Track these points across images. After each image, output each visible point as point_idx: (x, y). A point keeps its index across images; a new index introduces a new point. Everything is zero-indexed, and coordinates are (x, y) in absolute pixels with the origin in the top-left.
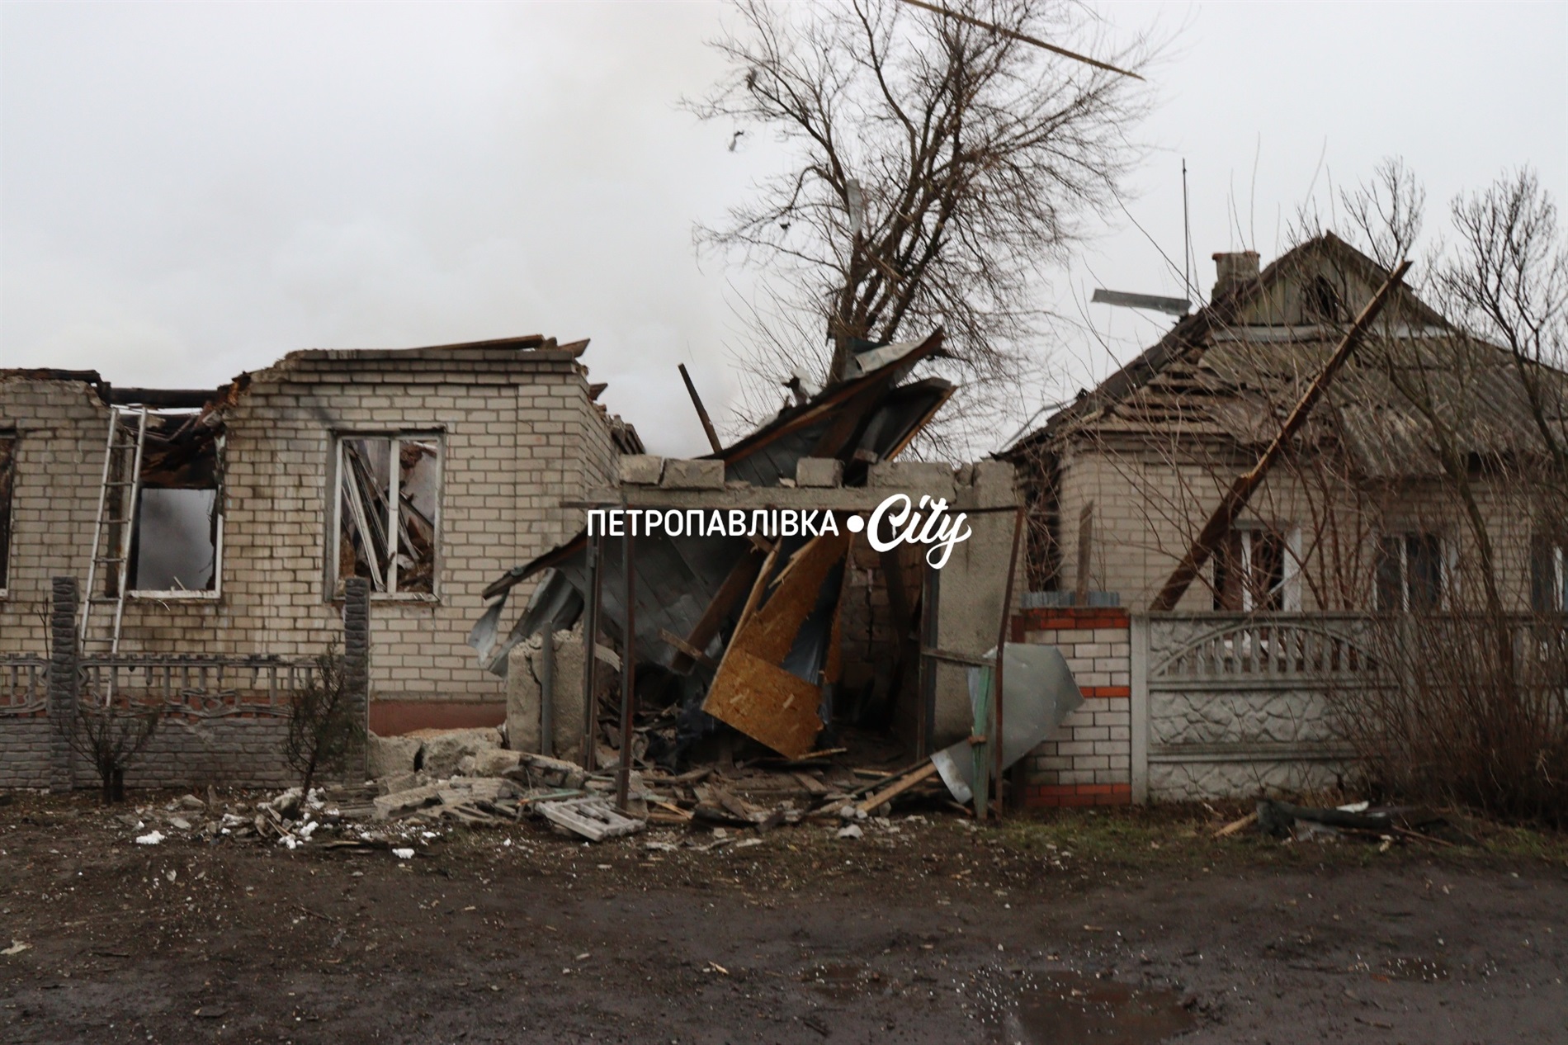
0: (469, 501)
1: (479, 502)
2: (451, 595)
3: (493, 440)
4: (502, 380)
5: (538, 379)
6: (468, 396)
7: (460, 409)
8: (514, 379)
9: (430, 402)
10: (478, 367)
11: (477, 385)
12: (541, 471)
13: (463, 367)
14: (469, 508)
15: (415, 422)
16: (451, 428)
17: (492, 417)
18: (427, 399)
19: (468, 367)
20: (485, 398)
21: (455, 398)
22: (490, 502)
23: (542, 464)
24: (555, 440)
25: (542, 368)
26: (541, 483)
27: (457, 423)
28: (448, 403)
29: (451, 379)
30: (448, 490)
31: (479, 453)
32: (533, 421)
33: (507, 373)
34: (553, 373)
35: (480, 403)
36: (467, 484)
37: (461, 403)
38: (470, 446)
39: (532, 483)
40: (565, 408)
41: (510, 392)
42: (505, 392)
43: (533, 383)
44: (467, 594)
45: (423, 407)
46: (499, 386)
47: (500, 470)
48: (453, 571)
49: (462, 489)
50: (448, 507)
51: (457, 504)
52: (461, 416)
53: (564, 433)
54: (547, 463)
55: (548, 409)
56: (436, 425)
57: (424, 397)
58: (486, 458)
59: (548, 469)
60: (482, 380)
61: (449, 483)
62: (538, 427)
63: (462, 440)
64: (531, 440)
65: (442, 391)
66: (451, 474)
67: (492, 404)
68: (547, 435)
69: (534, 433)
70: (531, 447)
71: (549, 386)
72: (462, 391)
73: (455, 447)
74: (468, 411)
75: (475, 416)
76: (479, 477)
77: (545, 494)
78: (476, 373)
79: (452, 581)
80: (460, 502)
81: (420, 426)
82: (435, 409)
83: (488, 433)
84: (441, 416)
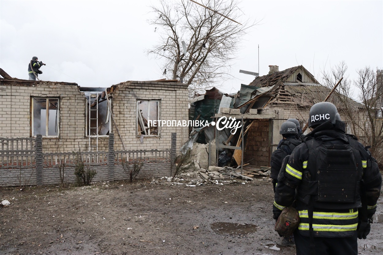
0: (166, 115)
1: (168, 115)
2: (163, 135)
3: (171, 102)
4: (173, 89)
5: (180, 89)
6: (166, 92)
7: (164, 95)
8: (176, 89)
9: (158, 93)
10: (169, 86)
11: (168, 90)
12: (181, 109)
13: (166, 86)
14: (166, 117)
15: (155, 98)
16: (162, 99)
17: (171, 97)
18: (157, 93)
19: (167, 86)
20: (169, 93)
21: (163, 93)
22: (171, 115)
23: (181, 107)
24: (184, 102)
25: (181, 87)
26: (181, 111)
27: (164, 98)
28: (162, 94)
29: (163, 89)
30: (162, 113)
31: (168, 105)
32: (180, 98)
33: (174, 88)
34: (183, 88)
35: (168, 94)
36: (166, 111)
37: (164, 94)
38: (166, 103)
39: (179, 111)
40: (186, 96)
41: (174, 92)
42: (173, 92)
43: (179, 90)
44: (166, 135)
45: (157, 94)
46: (172, 90)
47: (173, 109)
48: (164, 130)
49: (165, 113)
50: (162, 116)
51: (164, 116)
52: (164, 97)
53: (185, 101)
54: (182, 107)
55: (183, 96)
56: (159, 98)
57: (157, 92)
58: (170, 106)
59: (182, 108)
60: (169, 89)
61: (162, 111)
62: (181, 100)
63: (165, 102)
64: (179, 102)
65: (161, 91)
66: (163, 109)
67: (171, 94)
68: (182, 101)
69: (179, 101)
70: (179, 104)
71: (182, 91)
72: (165, 91)
73: (163, 103)
74: (166, 96)
75: (167, 97)
76: (168, 110)
77: (182, 114)
78: (168, 87)
79: (163, 132)
80: (165, 115)
81: (156, 99)
82: (159, 95)
83: (170, 101)
84: (160, 97)
